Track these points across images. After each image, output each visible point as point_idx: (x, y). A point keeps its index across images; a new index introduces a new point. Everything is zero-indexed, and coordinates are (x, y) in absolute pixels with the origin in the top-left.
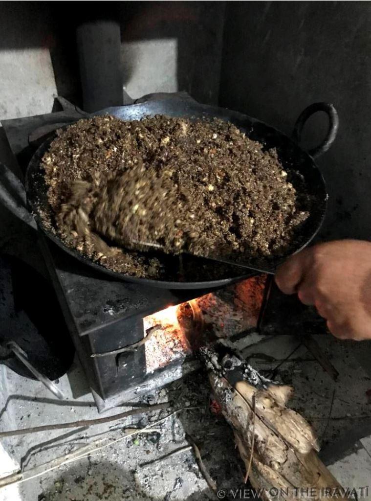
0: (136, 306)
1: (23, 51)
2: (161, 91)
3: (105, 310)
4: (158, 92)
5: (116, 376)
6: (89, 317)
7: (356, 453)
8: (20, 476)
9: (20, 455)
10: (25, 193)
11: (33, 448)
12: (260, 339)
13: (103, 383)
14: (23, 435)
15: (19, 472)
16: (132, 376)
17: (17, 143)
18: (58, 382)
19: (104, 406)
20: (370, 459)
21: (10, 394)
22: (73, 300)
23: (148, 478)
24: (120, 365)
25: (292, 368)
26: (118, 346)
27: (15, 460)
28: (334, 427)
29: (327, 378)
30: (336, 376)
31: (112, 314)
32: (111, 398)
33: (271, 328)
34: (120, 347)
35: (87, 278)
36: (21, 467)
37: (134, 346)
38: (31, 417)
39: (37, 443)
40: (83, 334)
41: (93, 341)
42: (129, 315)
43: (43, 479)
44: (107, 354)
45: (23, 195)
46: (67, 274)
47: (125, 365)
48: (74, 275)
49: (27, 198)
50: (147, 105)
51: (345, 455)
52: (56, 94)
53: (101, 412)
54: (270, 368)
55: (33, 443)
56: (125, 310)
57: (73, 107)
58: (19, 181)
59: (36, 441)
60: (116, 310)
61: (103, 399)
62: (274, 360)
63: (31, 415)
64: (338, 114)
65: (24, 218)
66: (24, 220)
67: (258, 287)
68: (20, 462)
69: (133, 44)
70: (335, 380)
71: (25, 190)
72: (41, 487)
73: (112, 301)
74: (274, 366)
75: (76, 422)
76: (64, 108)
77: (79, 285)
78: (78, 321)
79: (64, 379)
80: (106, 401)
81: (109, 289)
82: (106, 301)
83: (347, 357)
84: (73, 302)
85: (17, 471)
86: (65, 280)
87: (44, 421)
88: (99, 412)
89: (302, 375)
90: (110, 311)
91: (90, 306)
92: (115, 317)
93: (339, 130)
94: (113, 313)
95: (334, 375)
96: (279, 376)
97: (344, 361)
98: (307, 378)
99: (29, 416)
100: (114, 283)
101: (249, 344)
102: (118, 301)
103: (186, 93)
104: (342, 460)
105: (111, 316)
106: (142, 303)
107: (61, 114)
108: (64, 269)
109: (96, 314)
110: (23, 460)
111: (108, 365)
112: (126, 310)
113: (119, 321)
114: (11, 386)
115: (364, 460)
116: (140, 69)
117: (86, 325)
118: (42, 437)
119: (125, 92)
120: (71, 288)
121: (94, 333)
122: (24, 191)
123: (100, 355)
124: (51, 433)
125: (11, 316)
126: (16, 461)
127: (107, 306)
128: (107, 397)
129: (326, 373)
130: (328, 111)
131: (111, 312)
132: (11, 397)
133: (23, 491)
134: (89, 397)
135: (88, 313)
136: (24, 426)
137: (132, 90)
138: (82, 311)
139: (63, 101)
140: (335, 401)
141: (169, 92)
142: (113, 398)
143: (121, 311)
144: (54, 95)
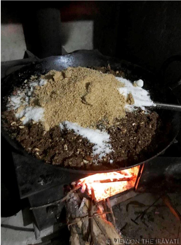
0: (58, 179)
3: (39, 182)
4: (82, 49)
5: (47, 218)
6: (28, 186)
12: (136, 194)
18: (16, 215)
19: (39, 236)
22: (19, 173)
24: (49, 213)
25: (154, 211)
26: (48, 202)
32: (44, 230)
33: (142, 189)
34: (49, 202)
37: (58, 202)
40: (22, 198)
42: (53, 185)
44: (40, 207)
47: (52, 213)
50: (74, 55)
52: (26, 49)
53: (37, 239)
54: (141, 210)
56: (51, 182)
57: (34, 56)
60: (45, 182)
61: (40, 231)
62: (143, 206)
73: (43, 175)
74: (143, 209)
76: (29, 57)
77: (24, 163)
78: (21, 188)
79: (20, 213)
80: (41, 232)
82: (40, 175)
86: (16, 160)
88: (36, 239)
89: (159, 215)
91: (29, 178)
92: (44, 186)
94: (43, 184)
96: (146, 215)
98: (163, 218)
101: (129, 198)
102: (47, 176)
103: (97, 50)
105: (42, 186)
107: (27, 60)
109: (32, 184)
111: (41, 213)
117: (27, 191)
119: (63, 49)
120: (19, 165)
123: (35, 208)
127: (40, 179)
128: (42, 229)
131: (42, 183)
134: (31, 226)
135: (28, 183)
137: (68, 48)
138: (24, 181)
139: (29, 53)
141: (89, 49)
142: (46, 230)
143: (49, 182)
144: (24, 50)
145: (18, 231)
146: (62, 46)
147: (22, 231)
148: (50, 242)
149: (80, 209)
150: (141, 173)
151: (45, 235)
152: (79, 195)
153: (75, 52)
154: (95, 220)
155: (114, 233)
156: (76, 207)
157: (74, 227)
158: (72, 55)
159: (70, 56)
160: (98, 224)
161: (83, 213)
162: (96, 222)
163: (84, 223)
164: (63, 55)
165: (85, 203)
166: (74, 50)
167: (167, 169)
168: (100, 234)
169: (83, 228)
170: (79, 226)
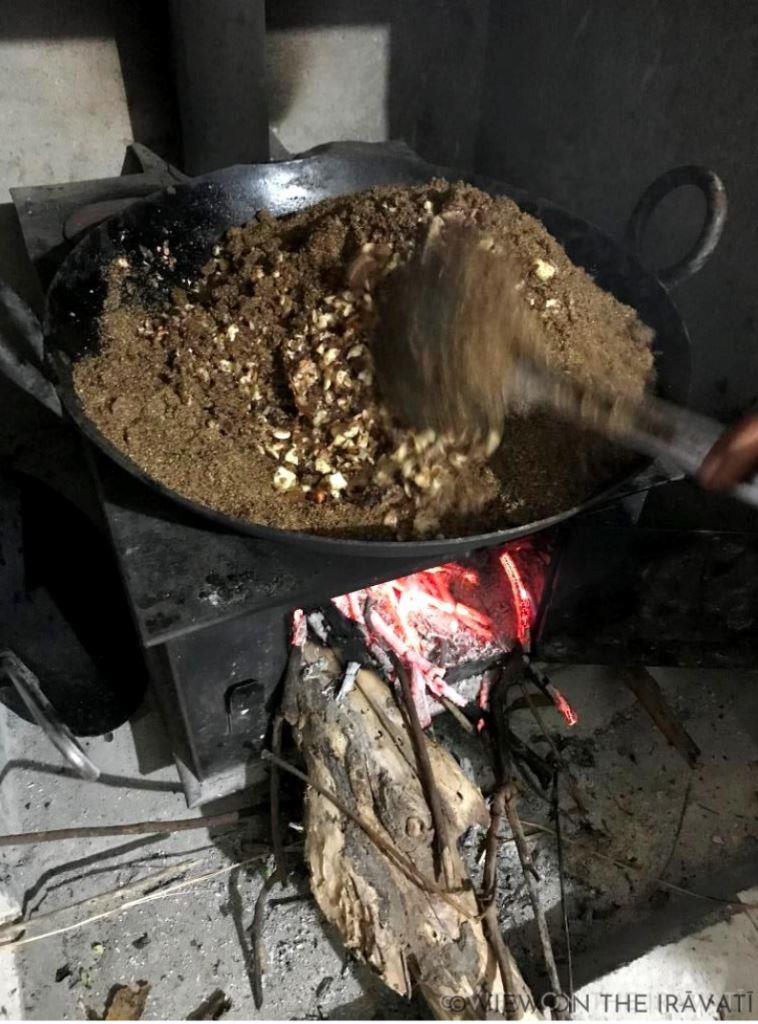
0: (267, 588)
1: (62, 44)
2: (353, 139)
3: (203, 595)
4: (344, 140)
5: (226, 733)
6: (167, 608)
7: (728, 920)
8: (19, 928)
9: (23, 885)
10: (42, 338)
11: (52, 873)
13: (199, 746)
14: (32, 845)
15: (18, 921)
16: (261, 734)
17: (39, 237)
18: (110, 738)
19: (199, 795)
20: (756, 933)
21: (10, 757)
22: (137, 569)
23: (286, 946)
24: (233, 712)
26: (230, 670)
27: (11, 896)
28: (683, 863)
29: (675, 760)
30: (693, 756)
31: (215, 603)
32: (216, 779)
33: (559, 647)
34: (234, 673)
35: (169, 524)
36: (24, 911)
38: (51, 807)
39: (61, 862)
40: (151, 643)
41: (175, 659)
42: (251, 607)
43: (68, 937)
45: (38, 341)
46: (128, 514)
47: (244, 712)
48: (142, 517)
49: (45, 350)
50: (317, 163)
51: (705, 925)
52: (130, 137)
53: (192, 806)
55: (52, 862)
56: (244, 595)
57: (163, 165)
58: (30, 311)
59: (59, 857)
60: (226, 594)
61: (199, 779)
63: (53, 803)
64: (726, 191)
65: (32, 389)
66: (33, 392)
67: (539, 560)
68: (22, 898)
69: (295, 34)
70: (690, 764)
71: (42, 331)
72: (64, 953)
73: (218, 576)
75: (138, 825)
76: (144, 169)
77: (151, 540)
78: (143, 614)
79: (124, 733)
80: (205, 783)
81: (216, 550)
82: (206, 575)
83: (721, 716)
84: (135, 573)
85: (13, 919)
86: (122, 528)
87: (76, 818)
88: (188, 806)
89: (622, 750)
90: (211, 597)
91: (171, 585)
92: (222, 609)
93: (726, 225)
94: (219, 601)
95: (690, 754)
97: (713, 725)
98: (632, 758)
99: (47, 805)
100: (226, 537)
102: (230, 577)
103: (404, 144)
104: (697, 935)
105: (214, 607)
106: (282, 583)
107: (138, 180)
108: (122, 502)
109: (181, 601)
110: (29, 895)
111: (207, 710)
112: (246, 598)
113: (231, 620)
114: (15, 741)
115: (744, 936)
116: (309, 91)
117: (166, 622)
118: (71, 849)
119: (274, 138)
120: (134, 546)
121: (177, 641)
122: (40, 333)
124: (90, 843)
125: (17, 599)
126: (13, 899)
127: (207, 586)
128: (206, 775)
129: (674, 749)
130: (706, 185)
131: (214, 599)
132: (13, 764)
133: (24, 960)
134: (169, 774)
135: (167, 598)
136: (35, 827)
137: (290, 135)
138: (153, 595)
139: (145, 155)
140: (690, 808)
141: (370, 141)
142: (220, 779)
143: (236, 598)
144: (125, 139)
145: (121, 790)
146: (270, 127)
147: (134, 790)
148: (234, 817)
149: (338, 697)
150: (554, 587)
151: (220, 795)
152: (335, 657)
153: (320, 150)
154: (390, 734)
155: (455, 775)
156: (325, 693)
157: (318, 757)
158: (310, 163)
159: (303, 164)
160: (401, 747)
161: (349, 711)
162: (394, 741)
163: (354, 742)
164: (275, 162)
165: (356, 682)
166: (313, 144)
167: (645, 573)
168: (407, 775)
169: (351, 758)
170: (336, 753)
